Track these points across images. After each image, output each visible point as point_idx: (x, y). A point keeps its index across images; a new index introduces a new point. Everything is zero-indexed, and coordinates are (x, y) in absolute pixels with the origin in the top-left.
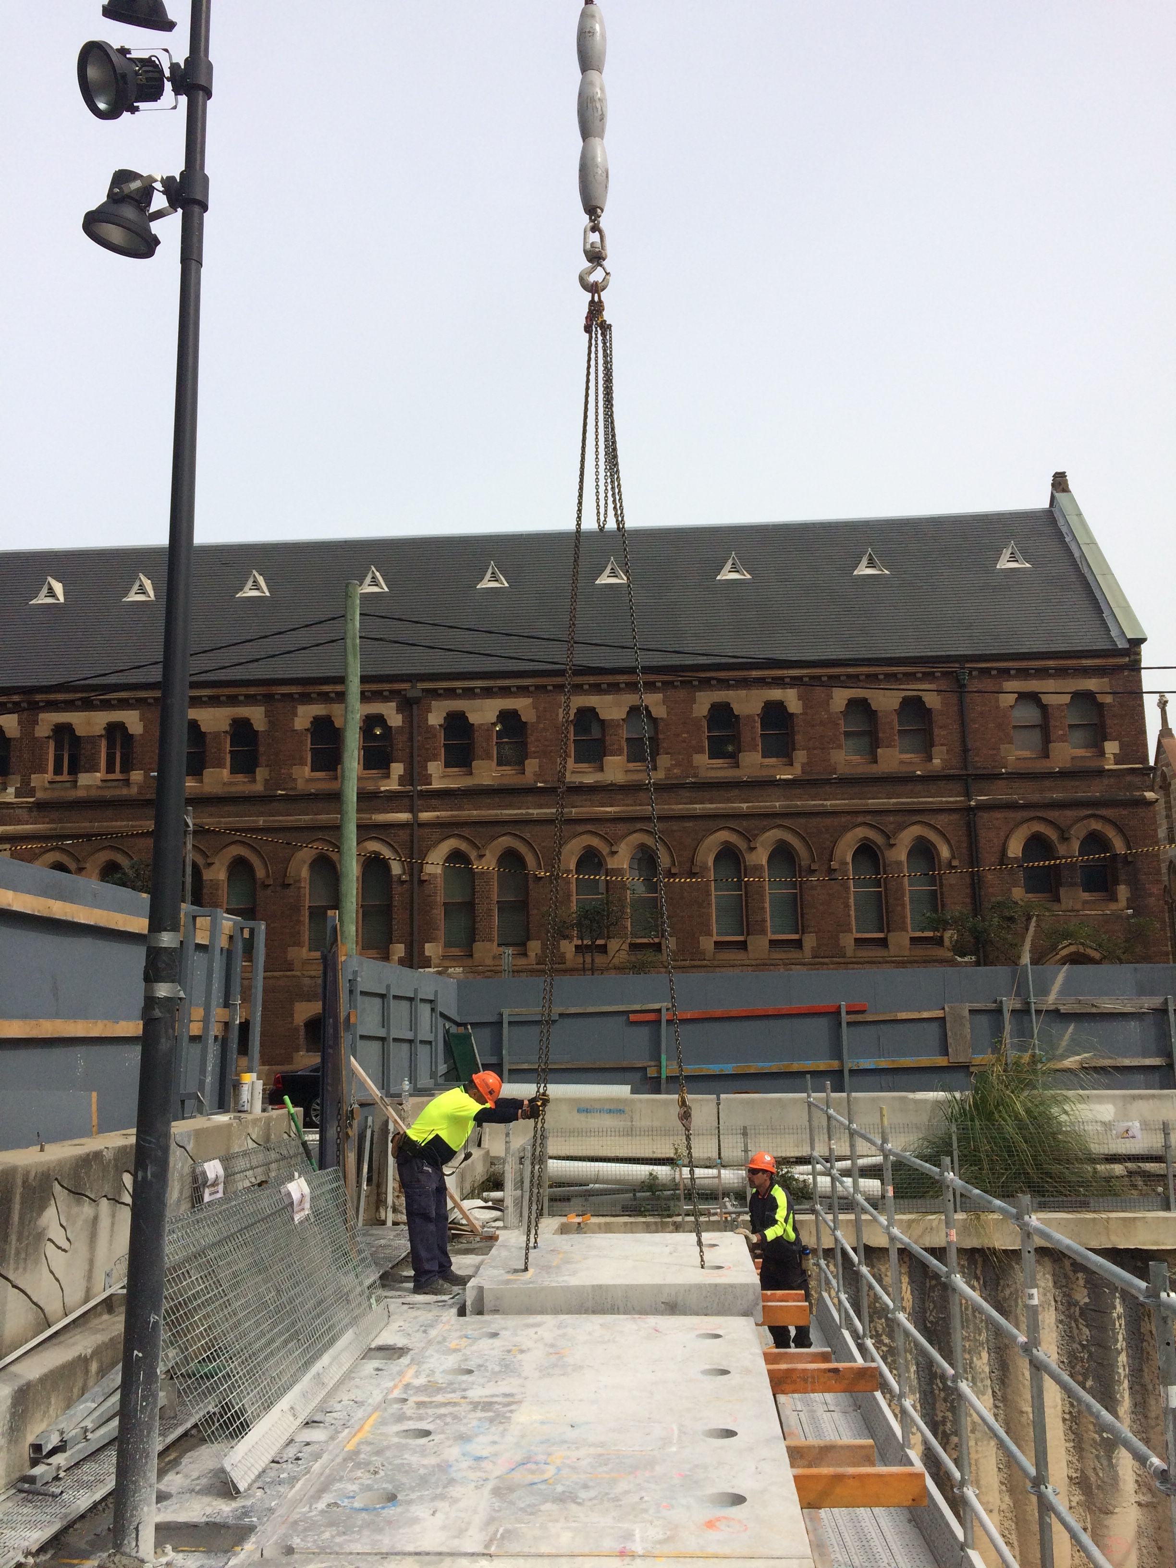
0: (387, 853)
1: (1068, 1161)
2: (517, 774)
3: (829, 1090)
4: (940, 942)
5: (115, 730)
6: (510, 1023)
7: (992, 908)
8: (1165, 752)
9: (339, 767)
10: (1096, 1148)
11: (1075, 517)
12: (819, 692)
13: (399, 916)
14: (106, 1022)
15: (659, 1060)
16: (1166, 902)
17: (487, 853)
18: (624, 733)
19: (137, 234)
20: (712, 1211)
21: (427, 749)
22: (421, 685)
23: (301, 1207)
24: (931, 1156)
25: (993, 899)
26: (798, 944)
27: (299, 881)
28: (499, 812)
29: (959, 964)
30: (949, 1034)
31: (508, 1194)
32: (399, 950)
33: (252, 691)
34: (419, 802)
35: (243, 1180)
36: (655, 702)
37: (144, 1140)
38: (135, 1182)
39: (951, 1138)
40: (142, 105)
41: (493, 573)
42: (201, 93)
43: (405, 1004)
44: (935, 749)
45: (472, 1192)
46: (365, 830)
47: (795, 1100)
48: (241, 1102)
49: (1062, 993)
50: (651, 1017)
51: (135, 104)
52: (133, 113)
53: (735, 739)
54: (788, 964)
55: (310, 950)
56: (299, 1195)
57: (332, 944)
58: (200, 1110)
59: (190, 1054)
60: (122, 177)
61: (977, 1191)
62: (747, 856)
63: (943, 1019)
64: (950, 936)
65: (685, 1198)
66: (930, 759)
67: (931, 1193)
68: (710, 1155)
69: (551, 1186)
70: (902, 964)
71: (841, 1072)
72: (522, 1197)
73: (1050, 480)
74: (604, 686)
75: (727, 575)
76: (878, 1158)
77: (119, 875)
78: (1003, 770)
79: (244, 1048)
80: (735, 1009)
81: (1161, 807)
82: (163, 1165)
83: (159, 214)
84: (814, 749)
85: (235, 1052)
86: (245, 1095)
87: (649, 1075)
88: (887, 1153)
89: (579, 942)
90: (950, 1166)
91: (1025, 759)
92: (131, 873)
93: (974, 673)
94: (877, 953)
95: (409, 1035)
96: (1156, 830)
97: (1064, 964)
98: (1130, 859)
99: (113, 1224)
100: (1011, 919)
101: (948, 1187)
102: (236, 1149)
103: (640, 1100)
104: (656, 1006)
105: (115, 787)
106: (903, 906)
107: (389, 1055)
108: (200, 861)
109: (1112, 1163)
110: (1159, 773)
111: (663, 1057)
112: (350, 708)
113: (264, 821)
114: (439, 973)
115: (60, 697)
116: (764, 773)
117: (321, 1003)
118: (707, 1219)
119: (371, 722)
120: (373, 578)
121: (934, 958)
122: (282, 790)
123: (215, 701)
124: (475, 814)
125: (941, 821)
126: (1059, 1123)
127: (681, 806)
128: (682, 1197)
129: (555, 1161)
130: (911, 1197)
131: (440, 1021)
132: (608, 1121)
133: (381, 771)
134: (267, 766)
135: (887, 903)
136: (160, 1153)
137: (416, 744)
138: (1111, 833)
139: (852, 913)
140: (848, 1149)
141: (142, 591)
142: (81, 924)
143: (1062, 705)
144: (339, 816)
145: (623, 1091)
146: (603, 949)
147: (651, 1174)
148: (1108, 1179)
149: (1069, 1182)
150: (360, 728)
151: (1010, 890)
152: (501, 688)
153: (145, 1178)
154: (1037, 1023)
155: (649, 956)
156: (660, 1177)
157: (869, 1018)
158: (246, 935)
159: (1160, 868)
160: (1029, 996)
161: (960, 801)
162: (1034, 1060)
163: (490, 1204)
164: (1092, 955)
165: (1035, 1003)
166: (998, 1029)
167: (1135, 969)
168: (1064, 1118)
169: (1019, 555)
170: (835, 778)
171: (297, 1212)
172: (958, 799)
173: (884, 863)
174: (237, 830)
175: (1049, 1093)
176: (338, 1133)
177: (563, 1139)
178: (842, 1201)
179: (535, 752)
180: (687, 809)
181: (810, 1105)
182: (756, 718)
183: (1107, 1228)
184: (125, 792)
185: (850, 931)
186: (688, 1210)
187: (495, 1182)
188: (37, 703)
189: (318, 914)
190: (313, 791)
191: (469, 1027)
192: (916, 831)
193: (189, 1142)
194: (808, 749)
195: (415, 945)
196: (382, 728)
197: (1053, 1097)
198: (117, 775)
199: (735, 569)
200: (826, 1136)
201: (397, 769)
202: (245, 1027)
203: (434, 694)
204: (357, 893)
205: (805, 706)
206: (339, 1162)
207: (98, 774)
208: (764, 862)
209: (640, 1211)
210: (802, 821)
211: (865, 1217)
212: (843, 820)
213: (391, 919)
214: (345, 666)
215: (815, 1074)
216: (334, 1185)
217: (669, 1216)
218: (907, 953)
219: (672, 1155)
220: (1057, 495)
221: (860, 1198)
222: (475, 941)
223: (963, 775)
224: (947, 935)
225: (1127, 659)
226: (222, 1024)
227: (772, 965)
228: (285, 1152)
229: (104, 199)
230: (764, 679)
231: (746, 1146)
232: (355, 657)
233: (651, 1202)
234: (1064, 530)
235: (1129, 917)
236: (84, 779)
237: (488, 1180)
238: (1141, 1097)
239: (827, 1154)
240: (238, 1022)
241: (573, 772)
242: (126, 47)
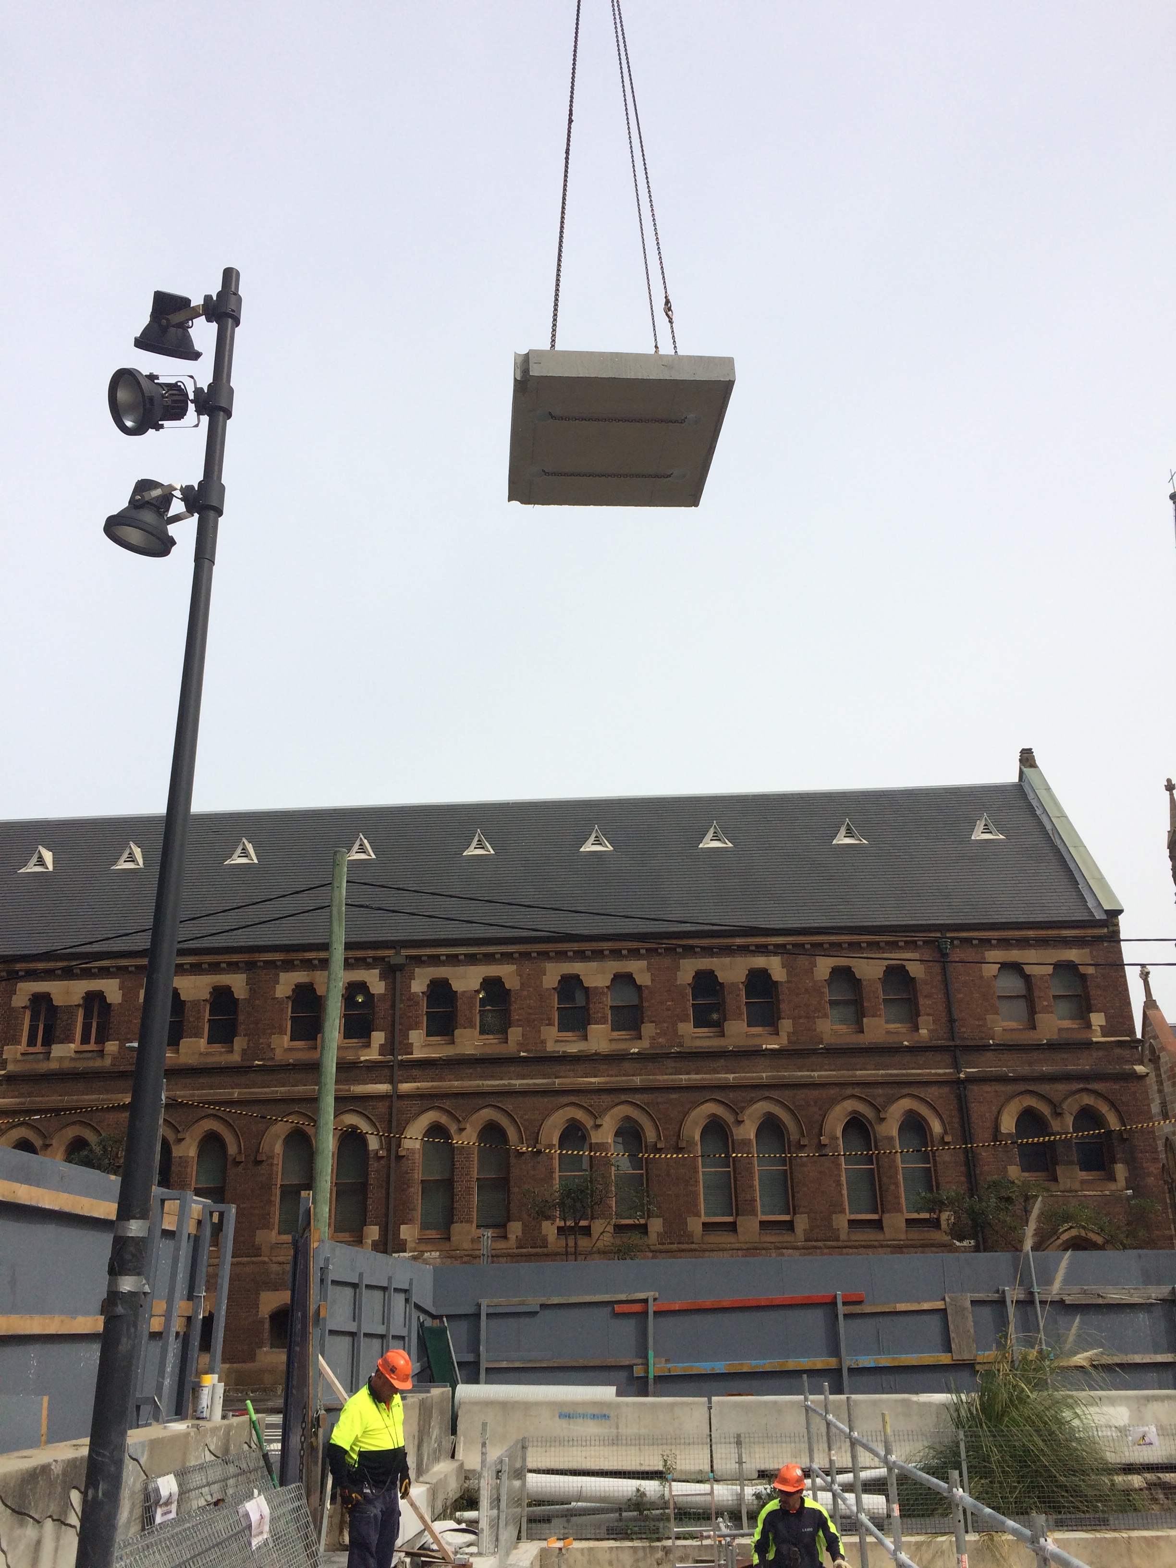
0: (364, 1126)
1: (1084, 1473)
2: (500, 1043)
3: (828, 1392)
4: (935, 1224)
5: (94, 999)
6: (488, 1315)
7: (989, 1188)
8: (1151, 1024)
9: (319, 1035)
10: (1112, 1458)
11: (1044, 792)
12: (802, 961)
13: (375, 1195)
14: (63, 1317)
15: (646, 1357)
16: (1166, 1182)
17: (468, 1126)
18: (609, 1001)
19: (152, 534)
20: (705, 1534)
21: (409, 1017)
22: (405, 952)
23: (258, 1531)
24: (937, 1468)
25: (989, 1178)
26: (789, 1226)
27: (272, 1158)
28: (480, 1082)
29: (956, 1249)
30: (951, 1327)
31: (483, 1514)
32: (373, 1232)
33: (235, 958)
34: (398, 1073)
35: (197, 1498)
36: (638, 968)
37: (98, 1454)
38: (85, 1502)
39: (958, 1447)
40: (166, 423)
41: (479, 841)
42: (222, 413)
43: (379, 1294)
44: (921, 1019)
45: (445, 1511)
46: (343, 1102)
47: (793, 1403)
48: (200, 1407)
49: (1066, 1281)
50: (637, 1308)
51: (160, 423)
52: (157, 430)
53: (720, 1007)
54: (780, 1248)
55: (279, 1233)
56: (258, 1517)
57: (304, 1230)
58: (156, 1417)
59: (149, 1351)
60: (144, 486)
61: (988, 1510)
62: (734, 1130)
63: (945, 1310)
64: (946, 1217)
65: (675, 1519)
66: (916, 1029)
67: (940, 1511)
68: (701, 1468)
69: (529, 1505)
70: (898, 1249)
71: (839, 1371)
72: (499, 1516)
73: (1017, 756)
74: (588, 953)
75: (709, 843)
76: (882, 1470)
77: (86, 1153)
78: (991, 1042)
79: (206, 1345)
80: (727, 1300)
81: (1152, 1079)
82: (116, 1482)
83: (177, 518)
84: (800, 1017)
85: (197, 1348)
86: (205, 1399)
87: (635, 1375)
88: (891, 1464)
89: (562, 1224)
90: (958, 1482)
91: (1012, 1030)
92: (98, 1150)
93: (955, 942)
94: (870, 1235)
95: (381, 1330)
96: (1149, 1105)
97: (1066, 1250)
98: (1125, 1136)
99: (56, 1550)
100: (1008, 1200)
101: (957, 1505)
102: (192, 1462)
103: (627, 1404)
104: (642, 1296)
105: (88, 1059)
106: (897, 1184)
107: (359, 1353)
108: (171, 1137)
109: (1130, 1474)
110: (1147, 1045)
111: (651, 1354)
112: (333, 976)
113: (239, 1093)
114: (414, 1258)
115: (41, 965)
116: (752, 1043)
117: (289, 1293)
118: (699, 1543)
119: (354, 988)
120: (361, 845)
121: (931, 1242)
122: (259, 1060)
123: (196, 969)
124: (456, 1085)
125: (932, 1093)
126: (1072, 1429)
127: (666, 1077)
128: (672, 1516)
129: (534, 1475)
130: (919, 1516)
131: (415, 1313)
132: (592, 1429)
133: (363, 1040)
134: (245, 1036)
135: (880, 1181)
136: (113, 1469)
137: (398, 1014)
138: (1104, 1108)
139: (845, 1192)
140: (850, 1460)
141: (132, 859)
142: (45, 1210)
143: (1045, 975)
144: (317, 1088)
145: (607, 1393)
146: (587, 1231)
147: (638, 1490)
148: (1127, 1492)
149: (1086, 1496)
150: (343, 996)
151: (1005, 1168)
152: (486, 955)
153: (95, 1497)
154: (1042, 1317)
155: (635, 1239)
156: (648, 1493)
157: (867, 1309)
158: (215, 1219)
159: (1157, 1145)
160: (1032, 1286)
161: (949, 1074)
162: (1042, 1355)
163: (463, 1526)
164: (1094, 1239)
165: (1039, 1293)
166: (1002, 1322)
167: (1140, 1256)
168: (1076, 1423)
169: (992, 827)
170: (822, 1048)
171: (255, 1536)
172: (947, 1071)
173: (875, 1137)
174: (210, 1103)
175: (1058, 1395)
176: (302, 1443)
177: (544, 1449)
178: (844, 1521)
179: (519, 1020)
180: (672, 1080)
181: (807, 1409)
182: (741, 986)
183: (1129, 1551)
184: (98, 1063)
185: (843, 1211)
186: (678, 1533)
187: (469, 1501)
188: (17, 972)
189: (291, 1194)
190: (291, 1061)
191: (445, 1319)
192: (906, 1104)
193: (143, 1453)
194: (794, 1019)
195: (390, 1226)
196: (365, 997)
197: (1065, 1398)
198: (92, 1046)
199: (716, 838)
200: (826, 1445)
201: (378, 1038)
202: (208, 1321)
203: (418, 961)
204: (332, 1170)
205: (789, 974)
206: (301, 1478)
207: (72, 1046)
208: (752, 1136)
209: (626, 1533)
210: (788, 1093)
211: (870, 1539)
212: (832, 1092)
213: (365, 1198)
214: (331, 933)
215: (811, 1373)
216: (297, 1504)
217: (659, 1540)
218: (903, 1237)
219: (661, 1468)
220: (1025, 770)
221: (864, 1517)
222: (453, 1223)
223: (951, 1046)
224: (944, 1216)
225: (1106, 930)
226: (184, 1319)
227: (764, 1249)
228: (244, 1466)
229: (125, 504)
230: (748, 946)
231: (740, 1457)
232: (340, 925)
233: (639, 1523)
234: (1035, 804)
235: (1129, 1198)
236: (59, 1050)
237: (461, 1497)
238: (1155, 1398)
239: (827, 1466)
240: (201, 1317)
241: (557, 1041)
242: (155, 374)
